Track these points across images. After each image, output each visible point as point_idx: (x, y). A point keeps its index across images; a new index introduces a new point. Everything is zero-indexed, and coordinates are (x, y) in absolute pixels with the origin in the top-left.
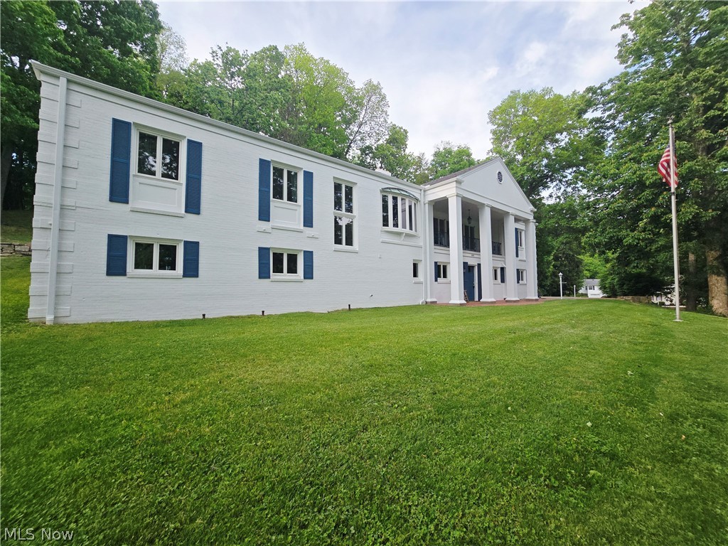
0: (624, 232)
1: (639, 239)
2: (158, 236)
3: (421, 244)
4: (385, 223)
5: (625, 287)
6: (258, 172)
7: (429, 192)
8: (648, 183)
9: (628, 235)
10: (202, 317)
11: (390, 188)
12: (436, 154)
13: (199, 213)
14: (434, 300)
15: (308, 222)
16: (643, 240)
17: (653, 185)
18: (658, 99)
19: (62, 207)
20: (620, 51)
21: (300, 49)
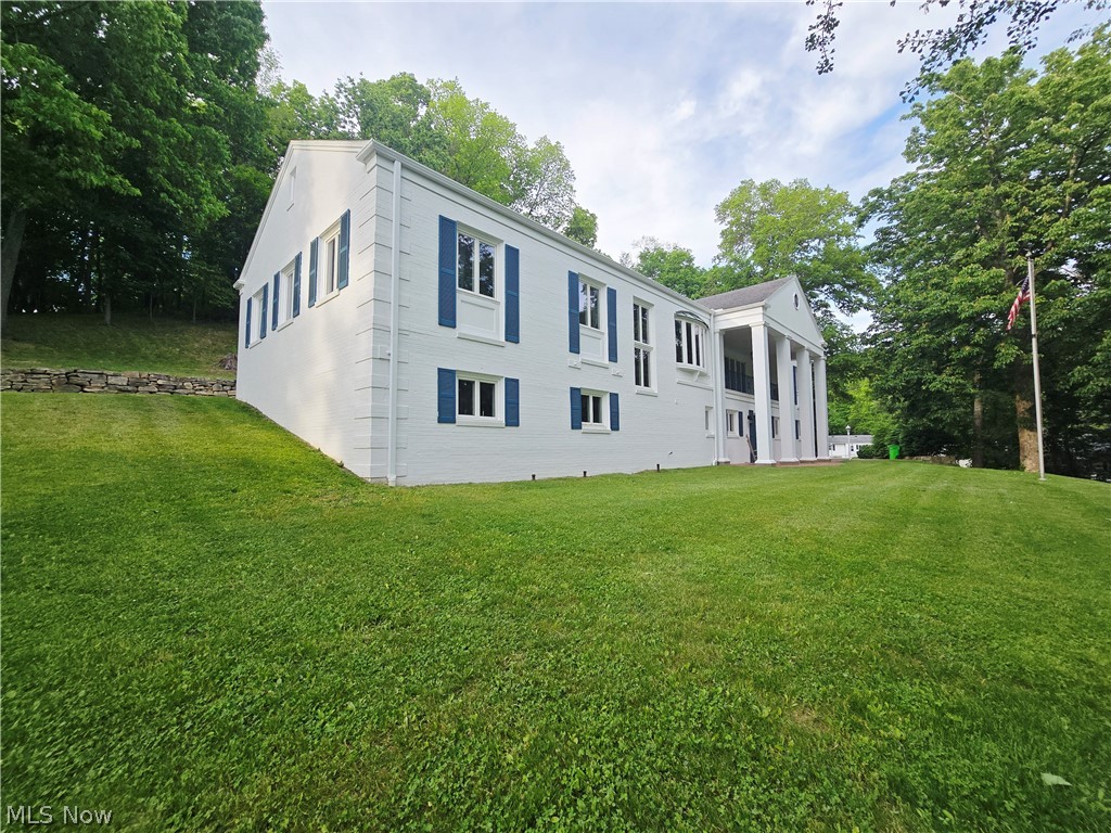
0: (929, 376)
1: (948, 384)
2: (482, 372)
3: (712, 386)
4: (679, 359)
5: (914, 445)
6: (567, 288)
7: (719, 318)
8: (963, 316)
9: (934, 379)
10: (531, 478)
11: (683, 312)
12: (643, 257)
13: (517, 342)
14: (728, 460)
15: (613, 356)
16: (953, 385)
17: (970, 319)
18: (965, 214)
19: (401, 332)
20: (908, 147)
21: (452, 86)
